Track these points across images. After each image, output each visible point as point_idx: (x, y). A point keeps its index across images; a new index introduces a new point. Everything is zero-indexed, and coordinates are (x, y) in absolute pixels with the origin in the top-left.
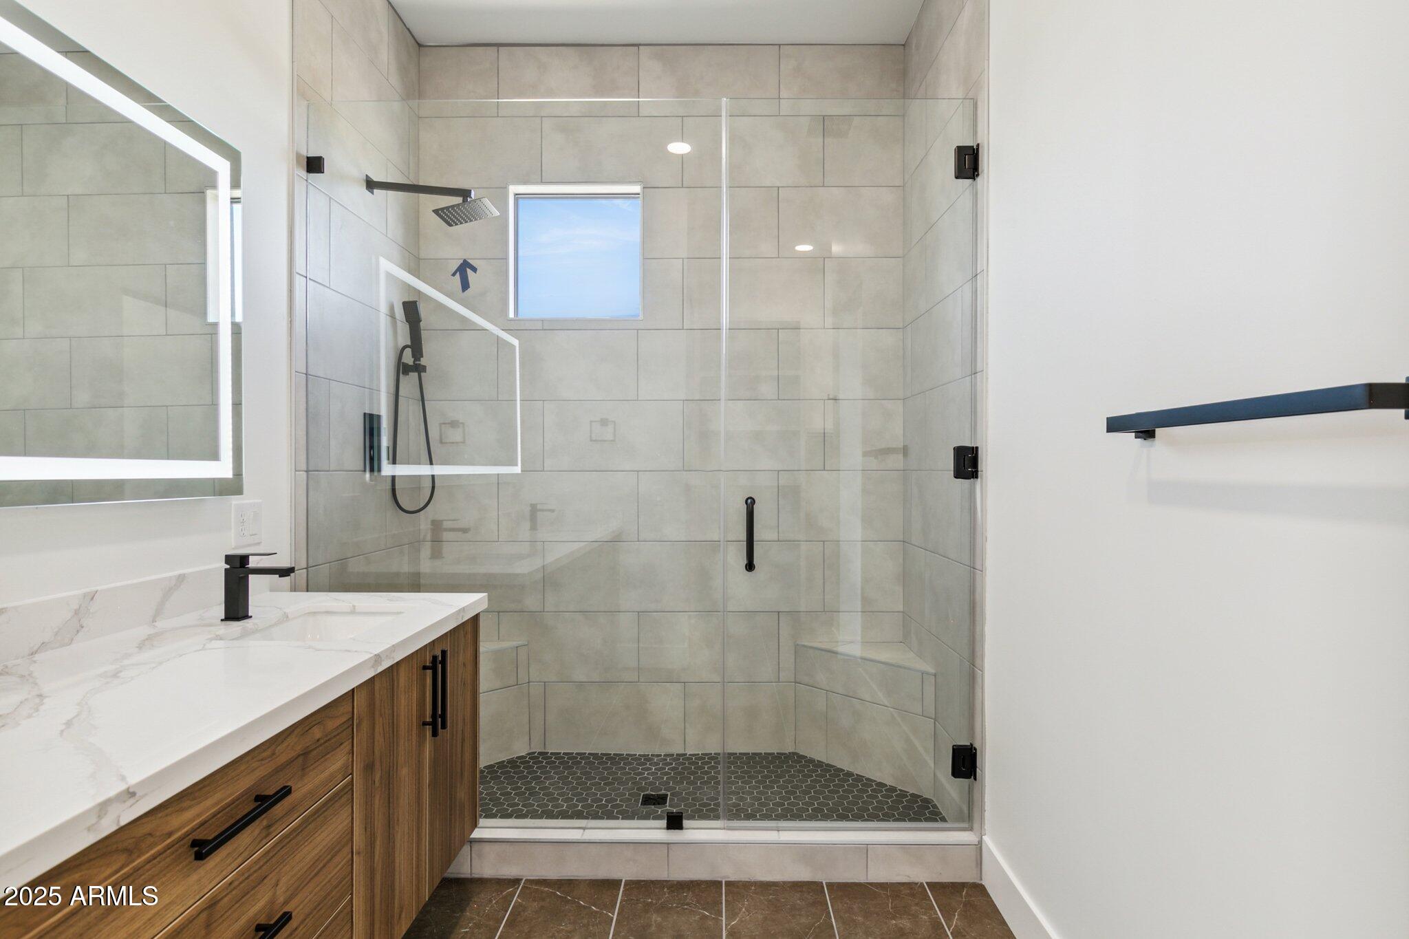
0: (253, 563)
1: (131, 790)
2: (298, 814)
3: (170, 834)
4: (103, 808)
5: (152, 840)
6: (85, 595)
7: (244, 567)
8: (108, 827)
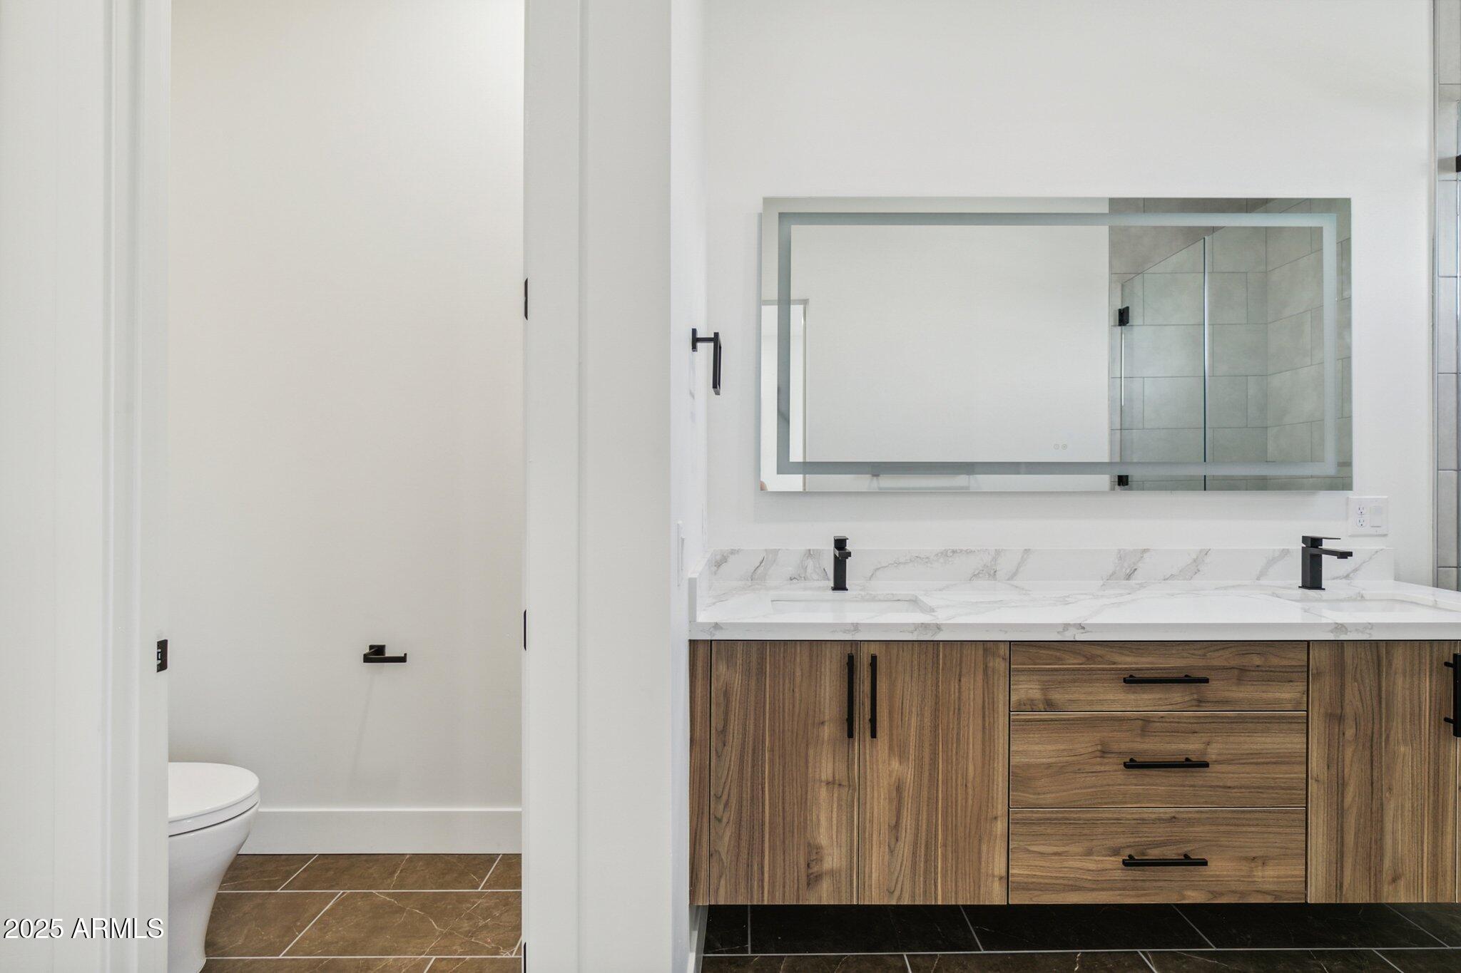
0: (1326, 545)
1: (1083, 625)
2: (1232, 709)
3: (1114, 663)
4: (1066, 626)
5: (1101, 660)
6: (1201, 551)
7: (1317, 547)
8: (1068, 636)
